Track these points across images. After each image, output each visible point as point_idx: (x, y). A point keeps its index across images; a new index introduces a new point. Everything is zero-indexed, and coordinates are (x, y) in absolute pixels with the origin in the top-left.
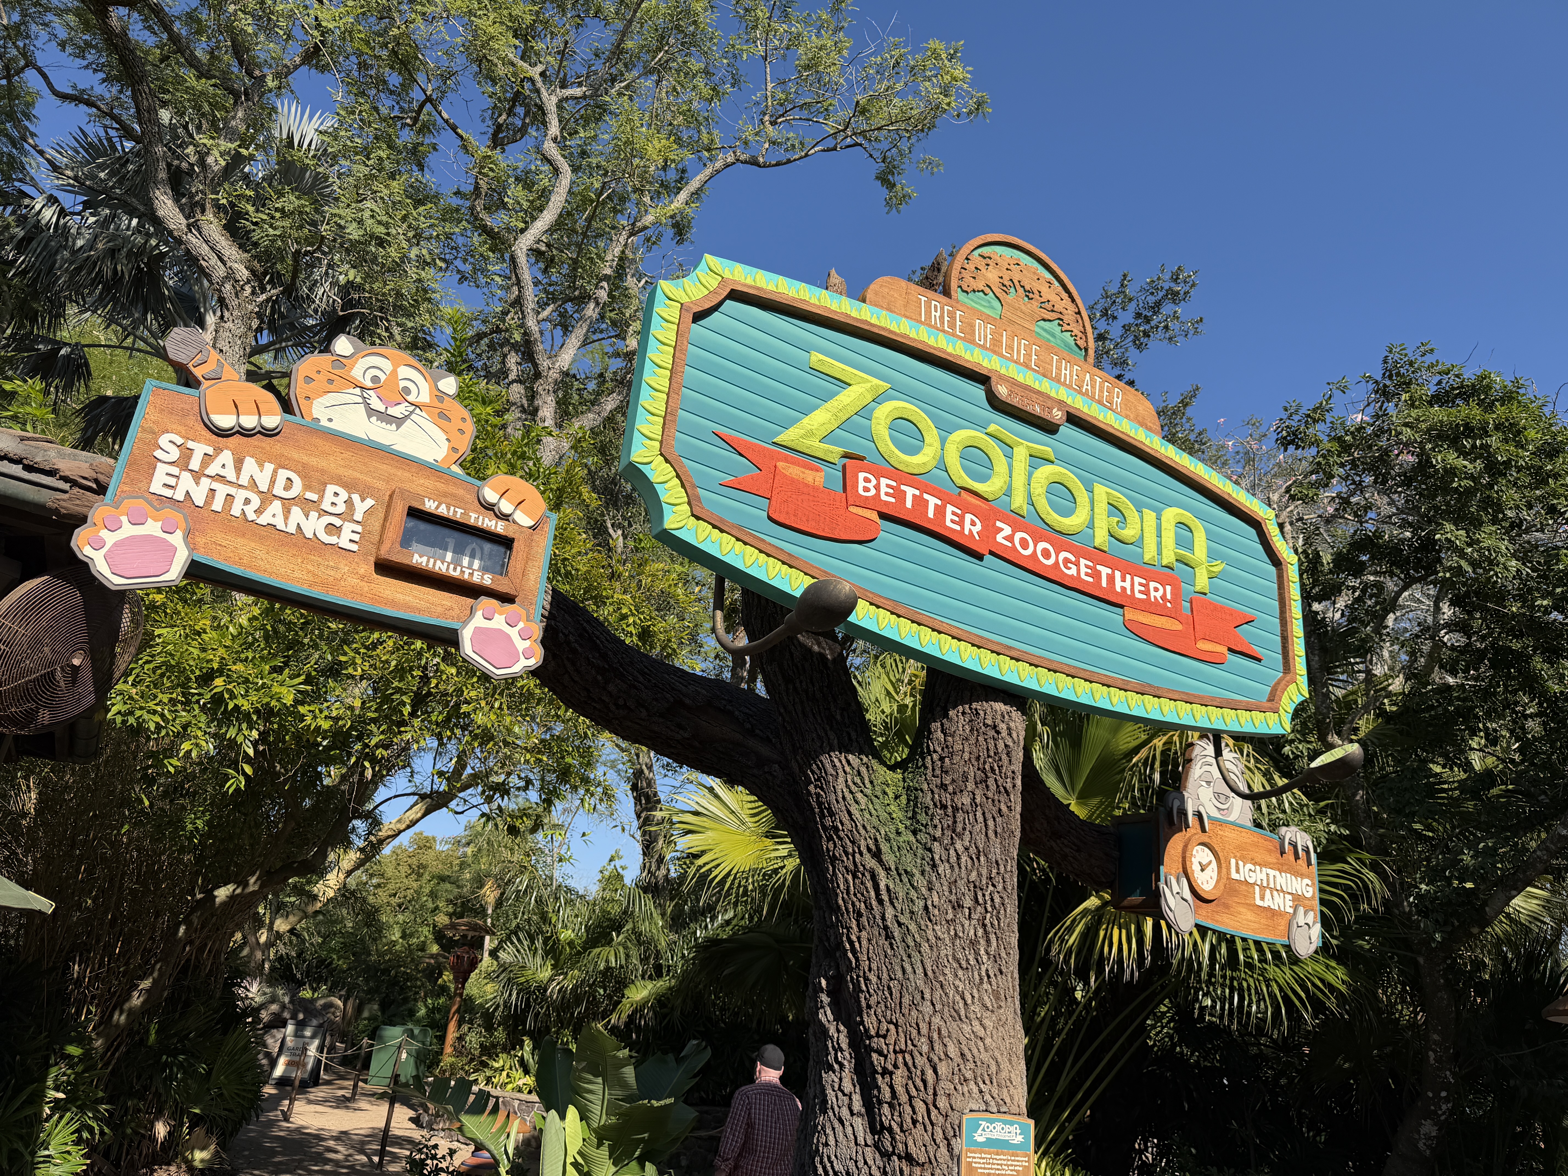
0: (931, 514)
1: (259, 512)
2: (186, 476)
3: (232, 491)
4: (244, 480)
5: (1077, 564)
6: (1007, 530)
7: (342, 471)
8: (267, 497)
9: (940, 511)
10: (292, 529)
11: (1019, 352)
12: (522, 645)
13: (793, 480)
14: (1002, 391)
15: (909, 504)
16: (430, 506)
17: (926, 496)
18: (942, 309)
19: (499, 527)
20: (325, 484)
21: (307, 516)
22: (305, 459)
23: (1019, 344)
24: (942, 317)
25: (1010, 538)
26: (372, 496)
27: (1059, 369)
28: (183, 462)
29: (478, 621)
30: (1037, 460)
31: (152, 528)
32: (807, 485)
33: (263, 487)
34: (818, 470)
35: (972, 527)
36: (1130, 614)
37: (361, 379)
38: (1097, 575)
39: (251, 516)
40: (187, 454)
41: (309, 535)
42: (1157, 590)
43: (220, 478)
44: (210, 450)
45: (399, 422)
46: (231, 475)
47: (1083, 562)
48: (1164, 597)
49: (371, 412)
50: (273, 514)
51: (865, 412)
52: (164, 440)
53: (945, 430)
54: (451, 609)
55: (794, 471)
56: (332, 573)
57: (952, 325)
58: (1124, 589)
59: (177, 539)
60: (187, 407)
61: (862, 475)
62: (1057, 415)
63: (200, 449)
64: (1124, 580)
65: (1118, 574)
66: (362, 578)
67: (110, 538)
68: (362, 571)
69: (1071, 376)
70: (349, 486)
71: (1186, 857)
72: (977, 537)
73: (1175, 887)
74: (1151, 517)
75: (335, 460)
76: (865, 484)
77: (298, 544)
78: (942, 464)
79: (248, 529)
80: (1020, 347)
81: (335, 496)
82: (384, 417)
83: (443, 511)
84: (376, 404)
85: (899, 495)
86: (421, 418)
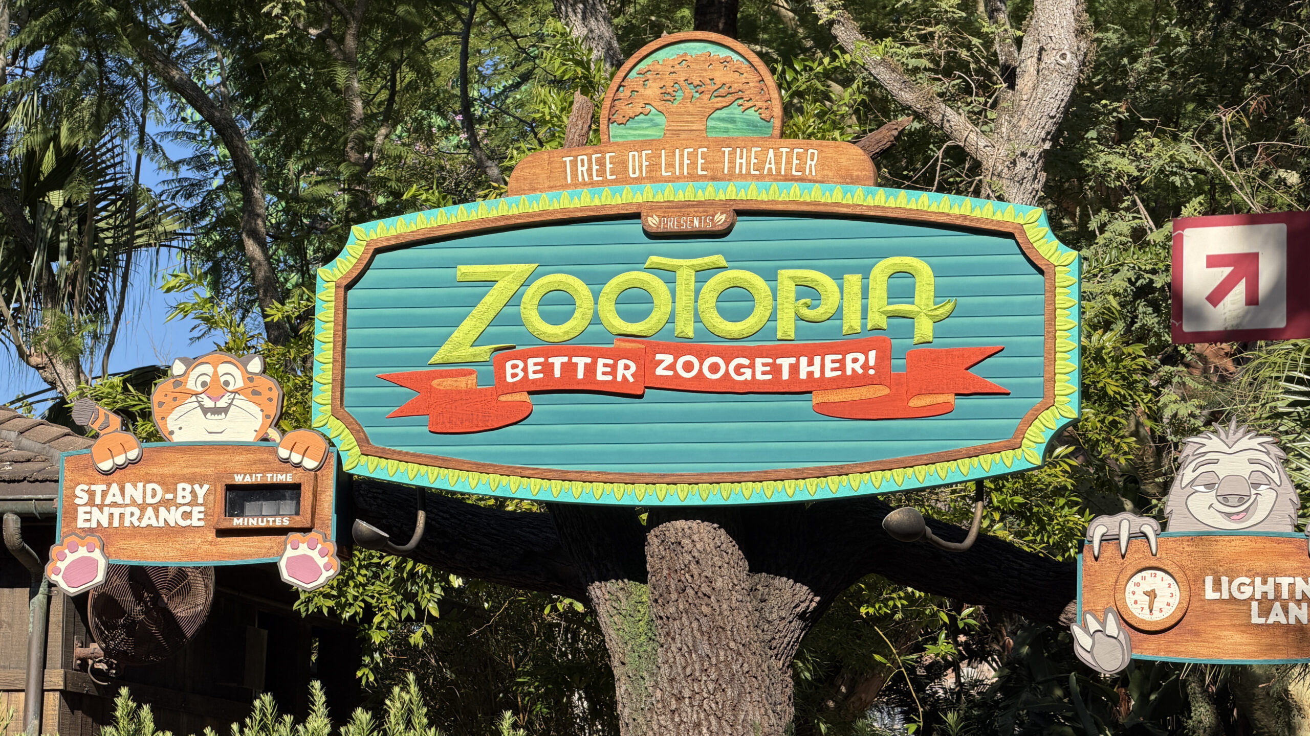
0: (580, 375)
1: (140, 519)
2: (95, 509)
3: (122, 510)
4: (127, 501)
5: (752, 366)
6: (668, 359)
7: (185, 471)
8: (143, 507)
9: (590, 369)
10: (162, 524)
11: (681, 165)
12: (321, 562)
13: (447, 393)
14: (653, 222)
15: (557, 373)
16: (239, 479)
17: (574, 359)
19: (286, 478)
20: (176, 484)
21: (169, 511)
22: (161, 471)
23: (682, 156)
25: (672, 367)
26: (206, 481)
27: (732, 162)
28: (91, 502)
29: (290, 553)
30: (703, 275)
31: (82, 552)
33: (140, 501)
34: (470, 373)
35: (626, 371)
36: (818, 398)
37: (194, 388)
38: (776, 370)
39: (136, 523)
40: (92, 494)
41: (172, 524)
42: (854, 363)
43: (114, 504)
44: (104, 487)
45: (225, 410)
46: (119, 499)
48: (865, 366)
49: (205, 411)
50: (149, 518)
51: (515, 300)
52: (78, 491)
53: (598, 283)
54: (272, 547)
55: (448, 384)
56: (192, 546)
57: (601, 172)
59: (97, 554)
60: (86, 462)
62: (721, 219)
63: (99, 488)
66: (211, 544)
67: (65, 565)
68: (210, 539)
69: (748, 163)
70: (191, 480)
71: (1118, 588)
72: (631, 379)
73: (1093, 625)
74: (853, 281)
75: (179, 465)
76: (513, 371)
77: (169, 532)
78: (596, 320)
79: (136, 532)
80: (682, 159)
81: (183, 491)
82: (216, 411)
83: (248, 480)
84: (208, 403)
85: (547, 368)
86: (240, 401)
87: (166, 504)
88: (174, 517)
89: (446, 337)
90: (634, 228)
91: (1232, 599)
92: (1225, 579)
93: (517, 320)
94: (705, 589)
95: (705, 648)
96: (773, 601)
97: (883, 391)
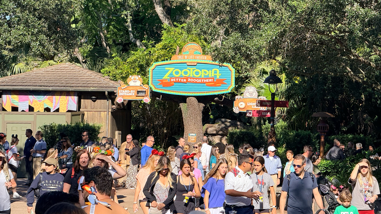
6: (190, 79)
9: (181, 80)
12: (148, 100)
13: (164, 82)
14: (188, 64)
16: (139, 90)
19: (144, 90)
25: (190, 80)
27: (197, 57)
28: (121, 92)
29: (145, 99)
30: (193, 70)
31: (120, 98)
35: (185, 80)
37: (132, 79)
38: (202, 81)
42: (210, 80)
43: (124, 93)
45: (136, 82)
48: (211, 81)
49: (134, 82)
50: (128, 94)
51: (172, 72)
53: (181, 70)
55: (164, 81)
57: (182, 58)
59: (122, 98)
62: (195, 64)
63: (122, 91)
67: (118, 100)
70: (133, 90)
71: (238, 104)
73: (235, 108)
74: (210, 71)
75: (131, 88)
76: (172, 80)
77: (130, 96)
78: (181, 75)
79: (126, 96)
80: (191, 57)
81: (132, 91)
82: (135, 82)
83: (140, 90)
84: (134, 81)
85: (176, 80)
86: (138, 81)
87: (130, 93)
88: (131, 94)
89: (164, 76)
90: (186, 64)
91: (251, 105)
92: (250, 103)
93: (172, 74)
94: (193, 104)
95: (193, 111)
96: (200, 105)
97: (214, 83)
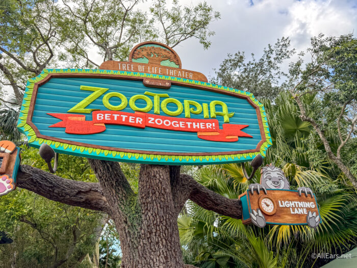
0: (124, 120)
5: (179, 123)
6: (153, 119)
9: (127, 119)
11: (154, 71)
13: (73, 121)
14: (147, 82)
15: (116, 119)
17: (122, 116)
18: (126, 65)
23: (154, 69)
24: (126, 67)
25: (154, 121)
27: (169, 72)
30: (162, 98)
32: (79, 121)
34: (83, 116)
35: (139, 121)
36: (199, 134)
38: (186, 125)
42: (209, 126)
47: (181, 123)
48: (212, 126)
51: (101, 97)
55: (74, 118)
57: (130, 69)
58: (196, 127)
61: (98, 115)
64: (196, 124)
65: (194, 124)
69: (173, 73)
71: (259, 203)
72: (141, 123)
74: (205, 105)
78: (128, 106)
85: (112, 117)
89: (76, 104)
90: (140, 84)
92: (283, 202)
93: (101, 103)
97: (218, 134)
